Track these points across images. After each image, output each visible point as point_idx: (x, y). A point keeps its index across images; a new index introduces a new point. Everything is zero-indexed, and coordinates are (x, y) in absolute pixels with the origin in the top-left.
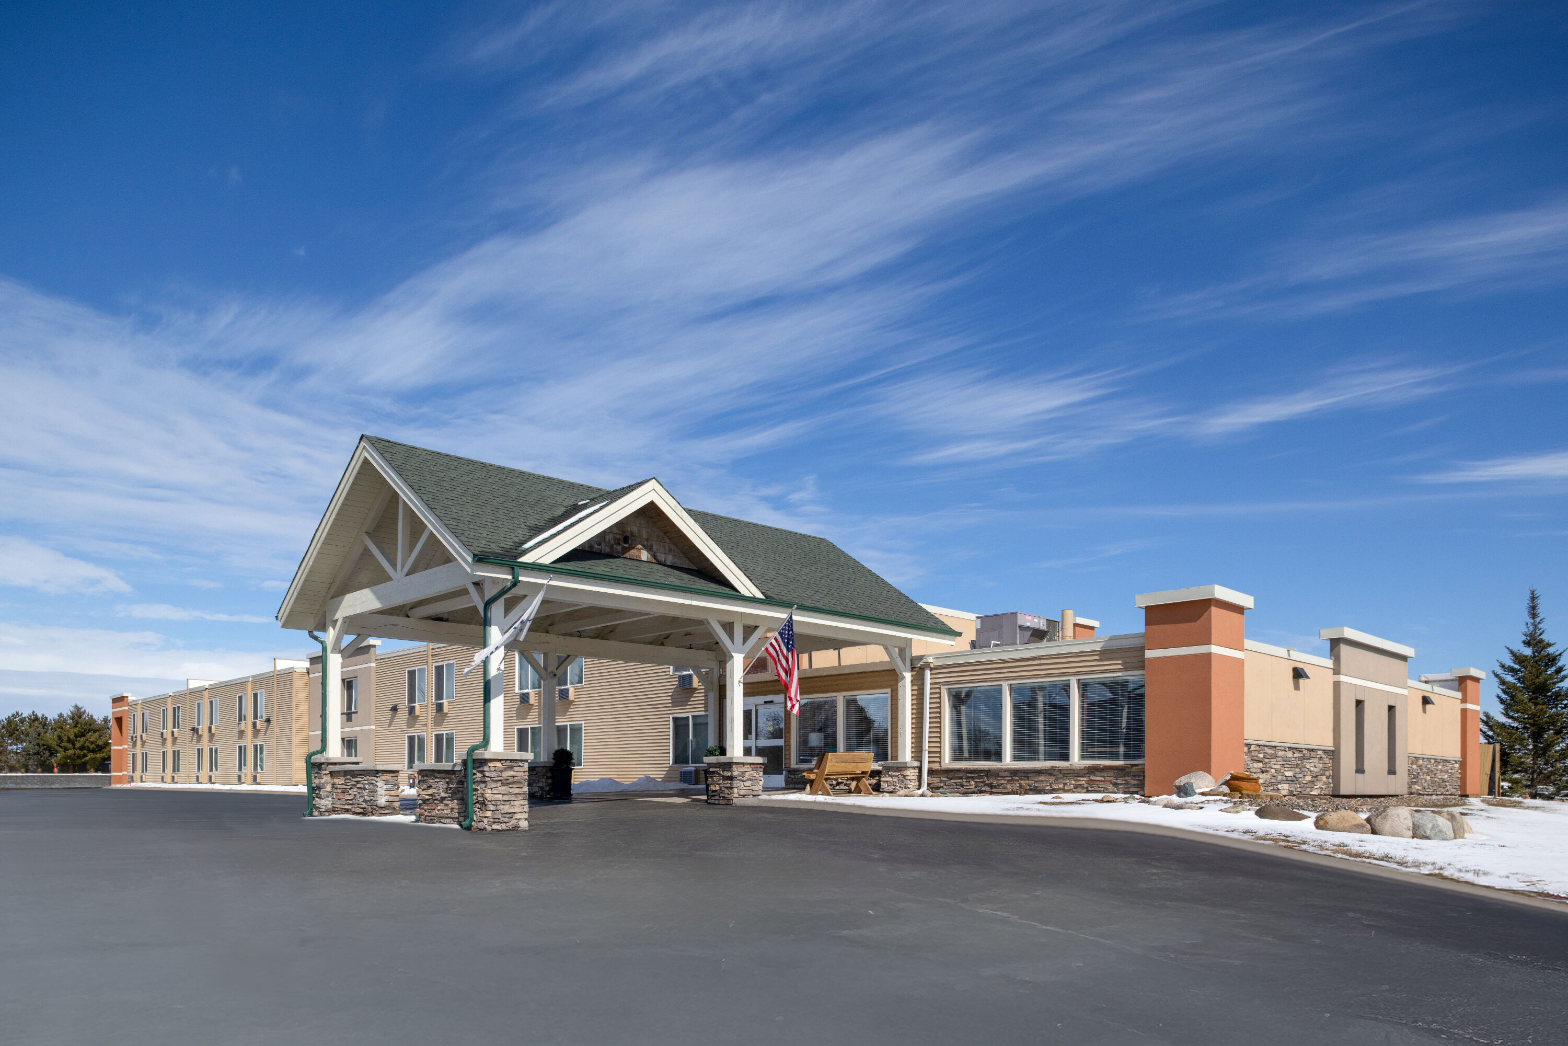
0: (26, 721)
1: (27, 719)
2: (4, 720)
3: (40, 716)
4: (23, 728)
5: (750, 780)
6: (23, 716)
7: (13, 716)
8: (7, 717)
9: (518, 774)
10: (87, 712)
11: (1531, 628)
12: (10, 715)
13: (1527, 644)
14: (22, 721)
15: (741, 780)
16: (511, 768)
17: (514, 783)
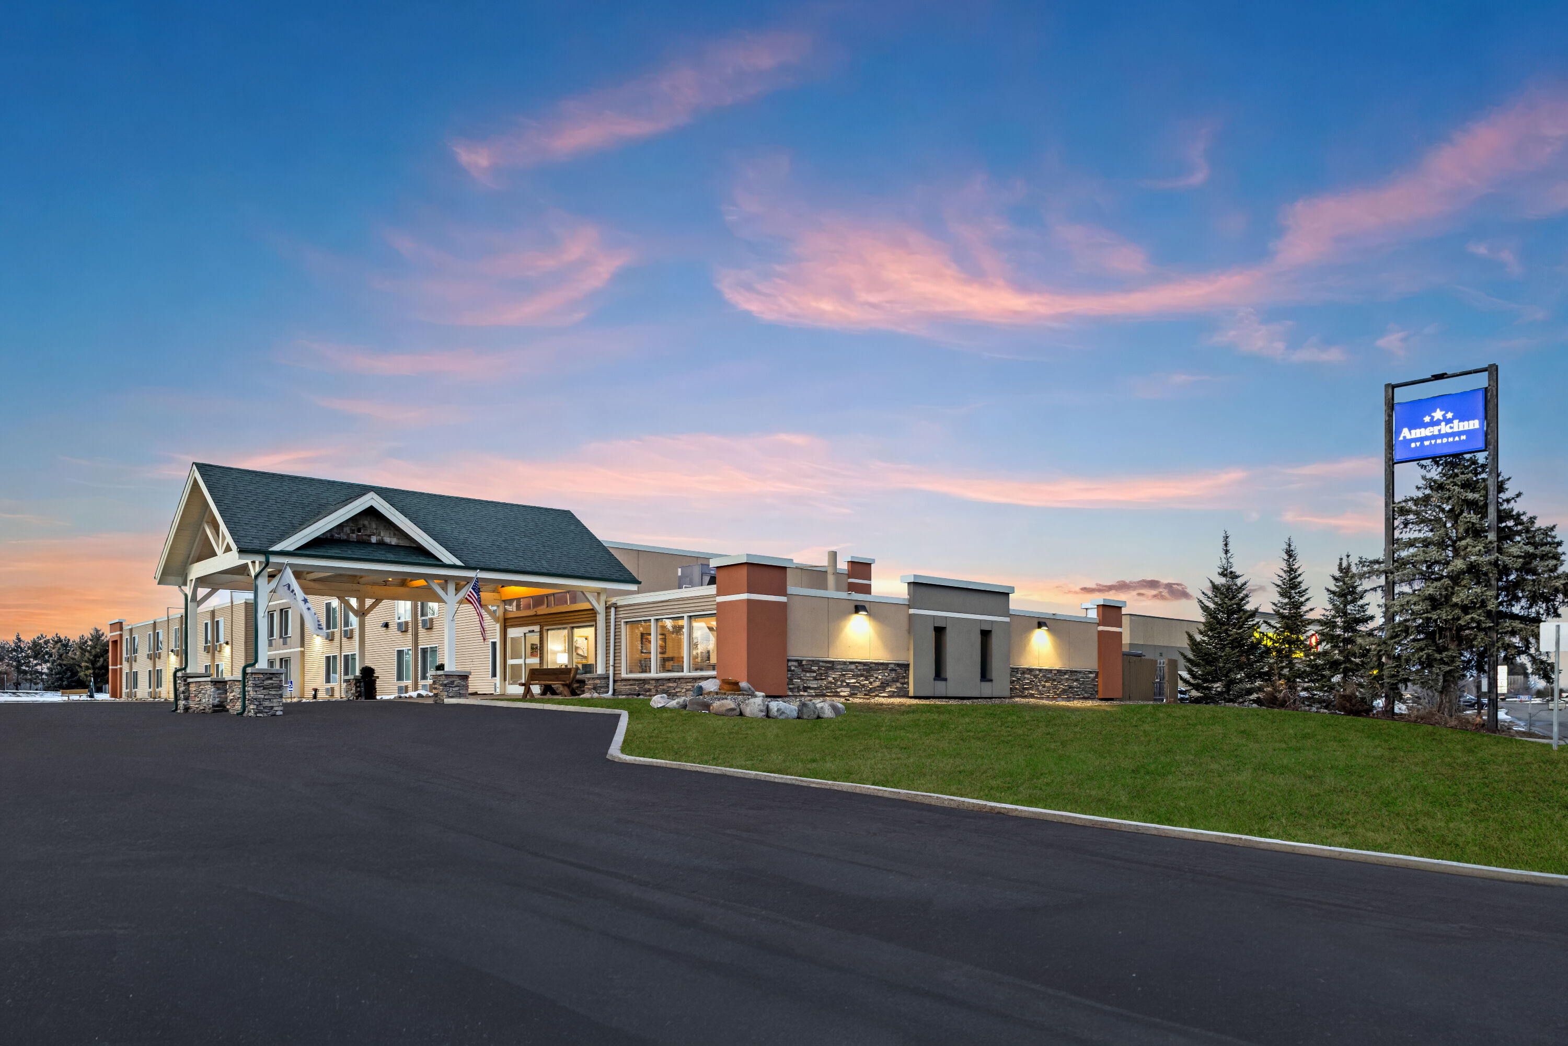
0: (49, 642)
1: (51, 641)
2: (30, 642)
3: (63, 638)
4: (48, 650)
5: (458, 686)
6: (47, 638)
7: (38, 638)
8: (32, 639)
9: (275, 682)
10: (105, 634)
11: (1224, 561)
12: (36, 638)
13: (1223, 574)
14: (46, 642)
15: (450, 687)
16: (271, 679)
17: (272, 688)
